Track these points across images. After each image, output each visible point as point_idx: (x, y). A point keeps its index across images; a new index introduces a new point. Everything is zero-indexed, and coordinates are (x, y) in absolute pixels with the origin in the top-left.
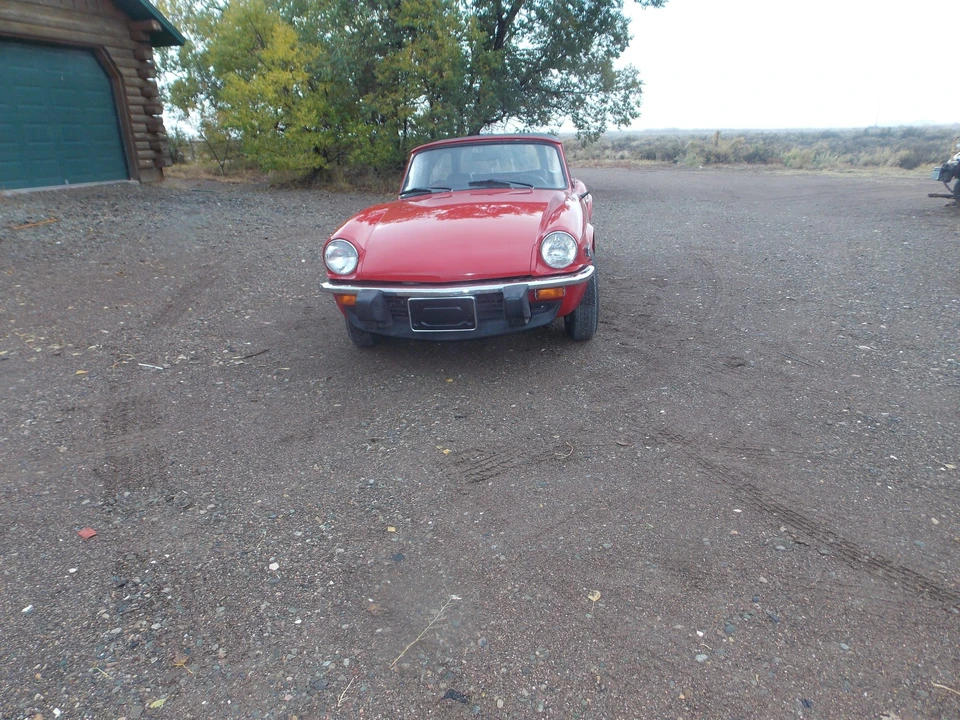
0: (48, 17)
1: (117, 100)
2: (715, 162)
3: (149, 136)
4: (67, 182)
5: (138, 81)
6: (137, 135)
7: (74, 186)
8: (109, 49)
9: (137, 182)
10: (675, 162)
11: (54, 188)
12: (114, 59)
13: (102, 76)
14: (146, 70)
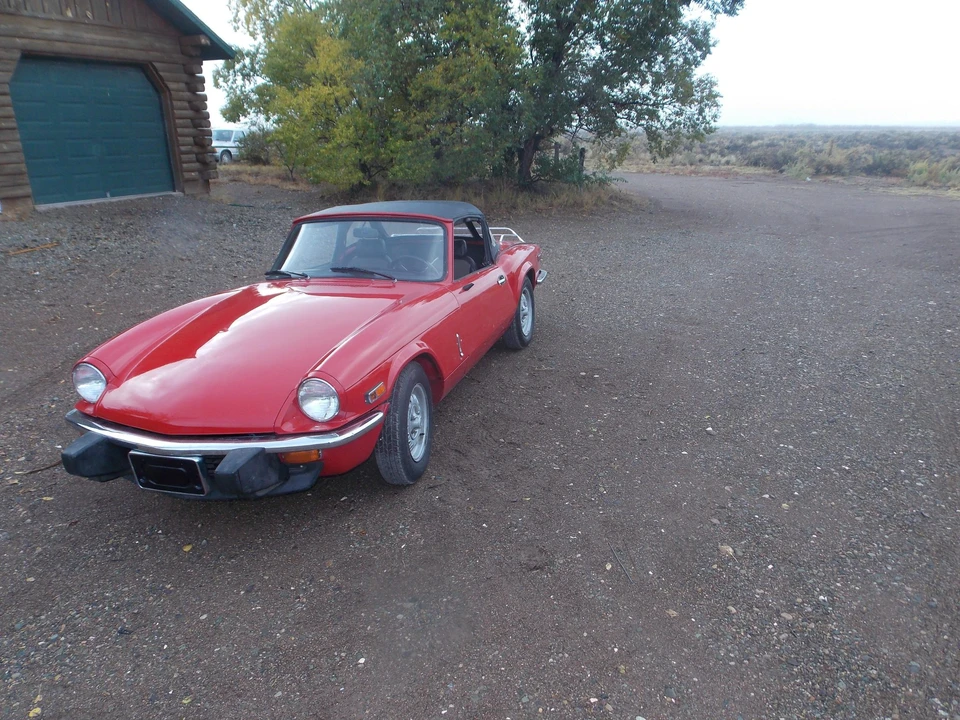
0: (94, 36)
1: (164, 113)
2: (827, 174)
3: (195, 149)
4: (108, 195)
5: (187, 94)
6: (183, 148)
7: (115, 199)
8: (156, 65)
9: (181, 194)
10: (781, 171)
11: (93, 202)
12: (161, 73)
13: (151, 91)
14: (195, 84)
